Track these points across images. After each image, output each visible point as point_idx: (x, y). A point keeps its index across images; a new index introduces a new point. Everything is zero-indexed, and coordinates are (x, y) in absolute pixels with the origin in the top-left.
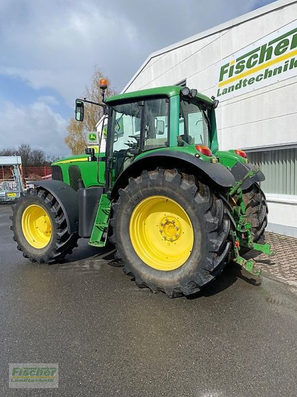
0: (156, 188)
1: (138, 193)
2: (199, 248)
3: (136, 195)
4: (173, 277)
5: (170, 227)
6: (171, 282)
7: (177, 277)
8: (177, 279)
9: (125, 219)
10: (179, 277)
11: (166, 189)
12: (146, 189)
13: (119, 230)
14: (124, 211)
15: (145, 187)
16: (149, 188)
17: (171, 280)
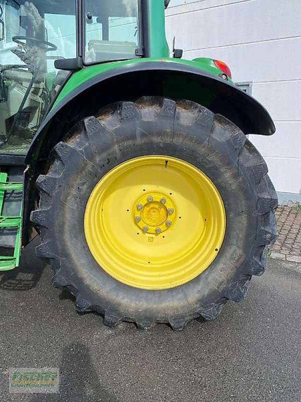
0: (156, 139)
1: (110, 151)
2: (240, 243)
3: (104, 155)
4: (186, 297)
5: (152, 210)
6: (183, 307)
7: (193, 296)
8: (194, 299)
9: (75, 207)
10: (197, 295)
11: (178, 141)
12: (130, 142)
13: (62, 232)
14: (74, 192)
15: (127, 139)
16: (139, 141)
17: (183, 303)
